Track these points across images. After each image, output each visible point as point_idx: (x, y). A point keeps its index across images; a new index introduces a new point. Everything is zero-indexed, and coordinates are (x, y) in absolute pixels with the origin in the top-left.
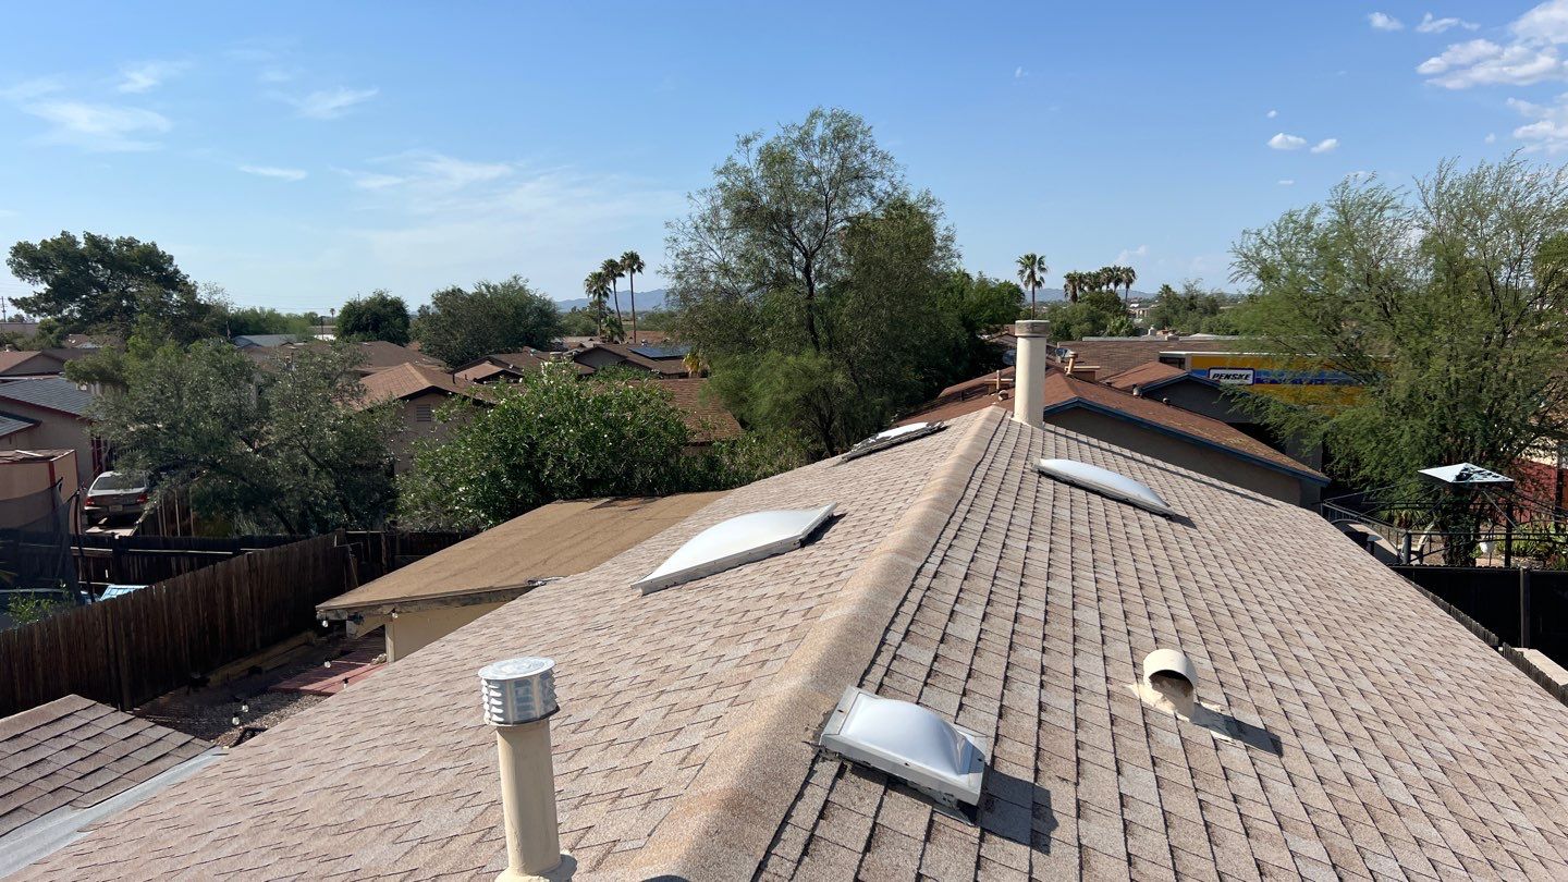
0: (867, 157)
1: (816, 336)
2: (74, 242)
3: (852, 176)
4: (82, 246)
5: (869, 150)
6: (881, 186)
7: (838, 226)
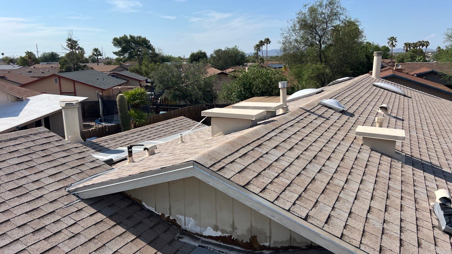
0: (339, 9)
1: (321, 59)
2: (127, 37)
3: (334, 15)
4: (129, 38)
5: (339, 7)
6: (342, 17)
7: (329, 29)
